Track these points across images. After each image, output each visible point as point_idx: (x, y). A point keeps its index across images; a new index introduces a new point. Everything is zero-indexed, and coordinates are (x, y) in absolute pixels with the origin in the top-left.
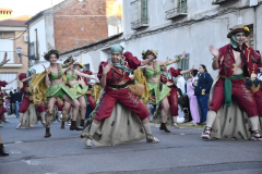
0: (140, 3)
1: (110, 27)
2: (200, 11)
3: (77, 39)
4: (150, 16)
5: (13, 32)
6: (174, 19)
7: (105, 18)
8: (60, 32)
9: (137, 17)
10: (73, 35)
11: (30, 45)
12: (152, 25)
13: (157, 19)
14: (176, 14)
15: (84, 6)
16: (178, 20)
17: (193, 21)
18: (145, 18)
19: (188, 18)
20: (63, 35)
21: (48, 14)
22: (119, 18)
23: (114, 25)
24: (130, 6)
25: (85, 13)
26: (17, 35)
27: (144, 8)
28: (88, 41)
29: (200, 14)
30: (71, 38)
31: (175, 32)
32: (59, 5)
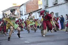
0: (46, 1)
1: (39, 7)
2: (61, 2)
3: (31, 10)
4: (49, 4)
5: (17, 9)
6: (54, 4)
7: (38, 5)
8: (27, 8)
9: (45, 4)
10: (30, 9)
11: (20, 11)
12: (49, 6)
13: (50, 4)
14: (55, 3)
15: (33, 2)
16: (55, 4)
17: (59, 5)
18: (47, 4)
19: (58, 4)
20: (28, 9)
21: (25, 4)
22: (41, 4)
23: (40, 6)
24: (44, 2)
25: (33, 4)
26: (18, 9)
27: (47, 2)
28: (34, 10)
29: (61, 3)
30: (30, 10)
31: (55, 8)
32: (27, 2)
